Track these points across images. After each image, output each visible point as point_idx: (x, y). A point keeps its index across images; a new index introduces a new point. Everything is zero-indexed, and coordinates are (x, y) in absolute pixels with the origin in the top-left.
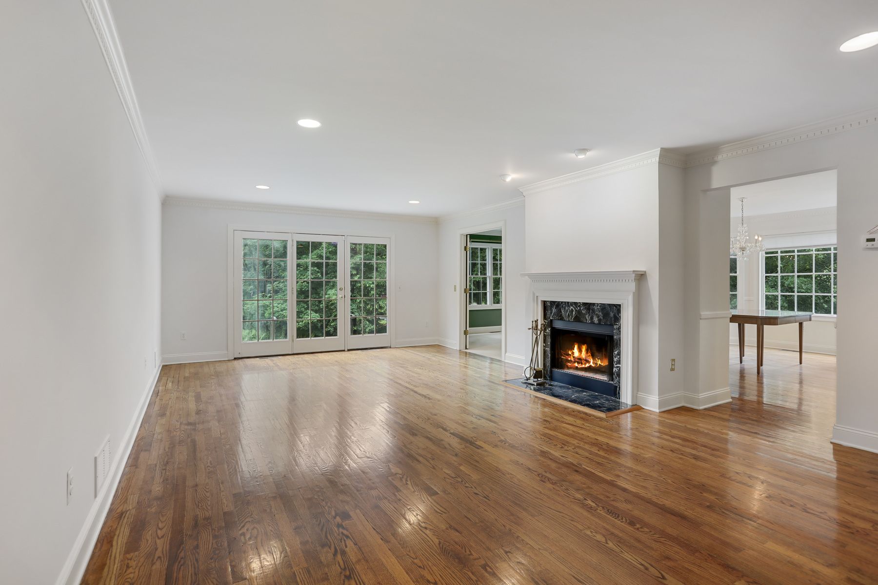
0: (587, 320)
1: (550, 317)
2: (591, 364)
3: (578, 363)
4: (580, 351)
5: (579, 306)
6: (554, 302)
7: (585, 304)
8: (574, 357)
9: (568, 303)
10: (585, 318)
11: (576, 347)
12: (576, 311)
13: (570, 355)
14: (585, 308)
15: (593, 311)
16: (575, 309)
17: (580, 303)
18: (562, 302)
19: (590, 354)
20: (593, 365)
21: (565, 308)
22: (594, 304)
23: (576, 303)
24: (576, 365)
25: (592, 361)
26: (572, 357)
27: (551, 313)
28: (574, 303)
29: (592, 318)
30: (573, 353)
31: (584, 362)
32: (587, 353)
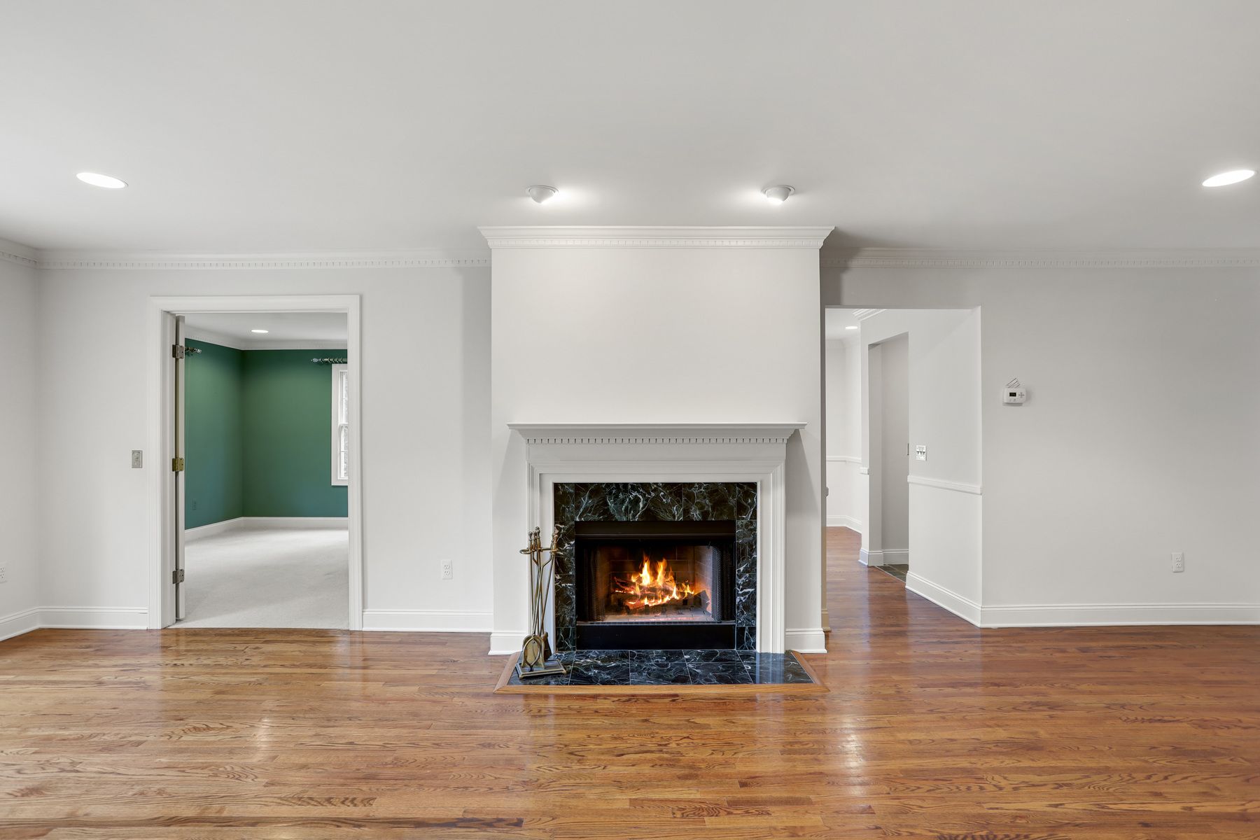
0: (674, 516)
1: (573, 519)
2: (675, 595)
3: (650, 598)
4: (654, 573)
5: (655, 490)
6: (585, 486)
7: (667, 486)
8: (641, 587)
9: (625, 485)
10: (671, 512)
11: (646, 565)
12: (647, 500)
13: (634, 584)
14: (670, 493)
15: (690, 497)
16: (644, 496)
17: (656, 484)
18: (608, 485)
19: (671, 577)
20: (677, 598)
21: (617, 497)
22: (691, 485)
23: (645, 486)
24: (646, 602)
25: (675, 590)
26: (637, 588)
27: (578, 508)
28: (642, 484)
29: (686, 512)
30: (640, 580)
31: (659, 594)
32: (666, 576)
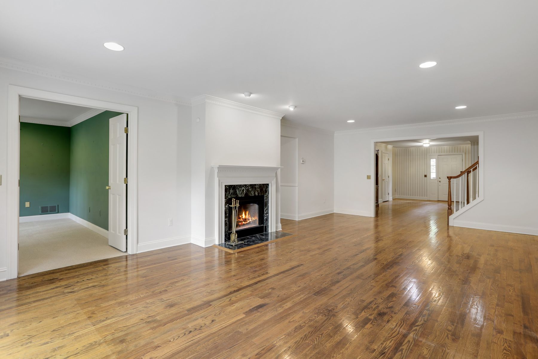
0: (252, 194)
1: (228, 197)
2: (250, 220)
3: (245, 221)
4: (246, 215)
5: (248, 187)
6: (231, 186)
7: (251, 185)
8: (243, 219)
9: (241, 185)
10: (251, 193)
11: (244, 212)
12: (246, 189)
13: (241, 218)
14: (251, 187)
15: (255, 188)
16: (245, 189)
17: (248, 185)
18: (237, 185)
19: (250, 216)
20: (251, 221)
21: (239, 189)
22: (255, 185)
23: (246, 185)
24: (244, 223)
25: (250, 219)
26: (242, 219)
27: (229, 193)
29: (255, 193)
30: (242, 216)
31: (247, 220)
32: (248, 215)
